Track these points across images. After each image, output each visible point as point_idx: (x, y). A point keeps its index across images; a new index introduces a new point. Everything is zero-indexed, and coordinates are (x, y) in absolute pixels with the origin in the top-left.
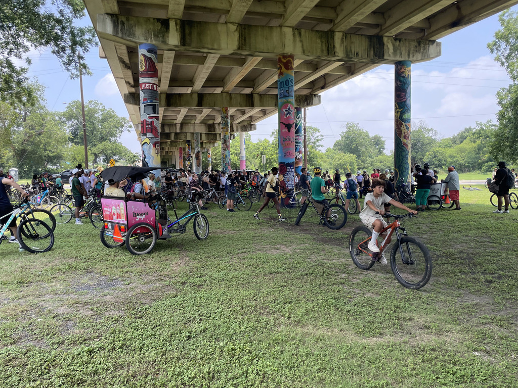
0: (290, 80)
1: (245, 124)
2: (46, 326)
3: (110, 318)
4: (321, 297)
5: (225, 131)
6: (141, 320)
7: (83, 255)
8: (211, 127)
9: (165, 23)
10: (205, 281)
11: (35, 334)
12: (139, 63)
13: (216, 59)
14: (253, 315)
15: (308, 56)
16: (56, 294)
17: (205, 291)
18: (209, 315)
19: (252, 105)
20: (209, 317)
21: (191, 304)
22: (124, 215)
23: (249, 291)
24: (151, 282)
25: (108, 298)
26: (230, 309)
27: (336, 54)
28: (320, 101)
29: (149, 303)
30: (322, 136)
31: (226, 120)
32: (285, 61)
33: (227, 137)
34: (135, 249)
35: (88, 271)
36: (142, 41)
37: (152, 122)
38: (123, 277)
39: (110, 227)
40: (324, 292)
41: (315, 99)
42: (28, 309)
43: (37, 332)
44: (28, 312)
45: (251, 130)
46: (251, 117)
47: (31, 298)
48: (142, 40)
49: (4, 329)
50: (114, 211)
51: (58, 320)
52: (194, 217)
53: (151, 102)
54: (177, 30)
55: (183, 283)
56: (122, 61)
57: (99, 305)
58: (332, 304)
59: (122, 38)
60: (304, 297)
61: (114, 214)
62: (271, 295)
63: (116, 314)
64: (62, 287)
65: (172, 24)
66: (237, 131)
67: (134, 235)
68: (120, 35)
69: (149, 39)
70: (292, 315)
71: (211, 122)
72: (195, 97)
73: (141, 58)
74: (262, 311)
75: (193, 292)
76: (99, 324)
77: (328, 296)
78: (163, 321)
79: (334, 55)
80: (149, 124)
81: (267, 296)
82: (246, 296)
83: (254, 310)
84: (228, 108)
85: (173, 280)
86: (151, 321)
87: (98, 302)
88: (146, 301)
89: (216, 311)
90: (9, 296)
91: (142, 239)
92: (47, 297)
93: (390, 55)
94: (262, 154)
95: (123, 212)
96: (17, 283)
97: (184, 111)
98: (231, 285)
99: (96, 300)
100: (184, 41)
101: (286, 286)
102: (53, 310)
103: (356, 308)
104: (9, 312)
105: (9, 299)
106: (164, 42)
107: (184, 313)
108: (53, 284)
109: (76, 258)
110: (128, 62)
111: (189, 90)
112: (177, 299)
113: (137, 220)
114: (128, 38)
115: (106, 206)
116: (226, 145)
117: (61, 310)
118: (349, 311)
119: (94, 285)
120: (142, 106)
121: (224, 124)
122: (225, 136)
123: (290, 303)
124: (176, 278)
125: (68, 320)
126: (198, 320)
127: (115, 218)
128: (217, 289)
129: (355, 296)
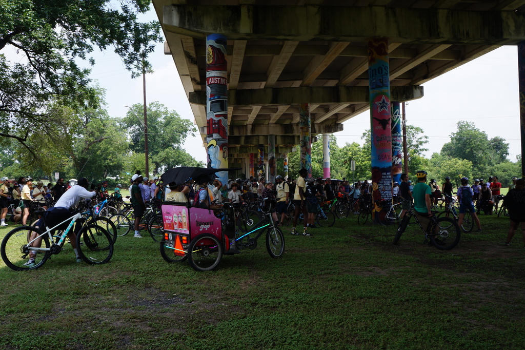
0: (383, 68)
1: (329, 123)
2: (101, 339)
3: (170, 336)
4: (425, 327)
5: (304, 132)
6: (204, 340)
7: (141, 269)
8: (288, 128)
9: (235, 11)
10: (280, 303)
11: (90, 346)
12: (207, 55)
13: (295, 47)
14: (338, 343)
15: (405, 38)
16: (113, 307)
17: (279, 313)
18: (284, 340)
19: (338, 100)
20: (284, 342)
21: (263, 327)
22: (186, 224)
23: (333, 316)
24: (216, 301)
25: (168, 315)
26: (310, 335)
27: (441, 36)
28: (422, 94)
29: (213, 323)
30: (426, 137)
31: (305, 118)
32: (376, 45)
33: (307, 138)
34: (199, 265)
35: (147, 286)
36: (210, 32)
37: (219, 121)
38: (184, 294)
39: (171, 238)
40: (430, 321)
41: (417, 92)
42: (84, 320)
43: (92, 344)
44: (84, 324)
45: (336, 131)
46: (336, 115)
47: (87, 310)
48: (210, 30)
49: (58, 340)
50: (176, 219)
51: (115, 333)
52: (267, 230)
53: (219, 98)
54: (249, 17)
55: (254, 304)
56: (188, 55)
57: (158, 321)
58: (441, 335)
59: (189, 30)
60: (404, 326)
61: (175, 223)
62: (361, 321)
63: (177, 332)
64: (119, 301)
65: (244, 11)
66: (320, 132)
67: (197, 248)
68: (187, 26)
69: (218, 29)
70: (389, 345)
71: (287, 122)
72: (270, 92)
73: (209, 50)
74: (349, 339)
75: (265, 314)
76: (158, 341)
77: (435, 327)
78: (229, 342)
79: (438, 37)
80: (215, 124)
81: (356, 323)
82: (329, 322)
83: (340, 337)
84: (309, 105)
85: (242, 300)
86: (216, 342)
87: (157, 318)
88: (210, 320)
89: (293, 336)
90: (64, 306)
91: (206, 253)
92: (104, 310)
93: (510, 34)
94: (350, 159)
95: (185, 220)
96: (73, 294)
97: (256, 110)
98: (311, 308)
99: (154, 316)
100: (256, 28)
101: (380, 313)
102: (109, 323)
103: (472, 341)
104: (65, 322)
105: (65, 310)
106: (235, 31)
107: (255, 336)
108: (110, 297)
109: (134, 271)
110: (195, 56)
111: (262, 85)
112: (246, 320)
113: (201, 230)
114: (195, 29)
115: (168, 213)
116: (306, 148)
117: (119, 324)
118: (463, 345)
119: (153, 301)
120: (209, 103)
121: (304, 123)
122: (305, 137)
123: (386, 331)
124: (245, 298)
125: (125, 335)
126: (271, 344)
127: (176, 227)
128: (294, 312)
129: (471, 328)
